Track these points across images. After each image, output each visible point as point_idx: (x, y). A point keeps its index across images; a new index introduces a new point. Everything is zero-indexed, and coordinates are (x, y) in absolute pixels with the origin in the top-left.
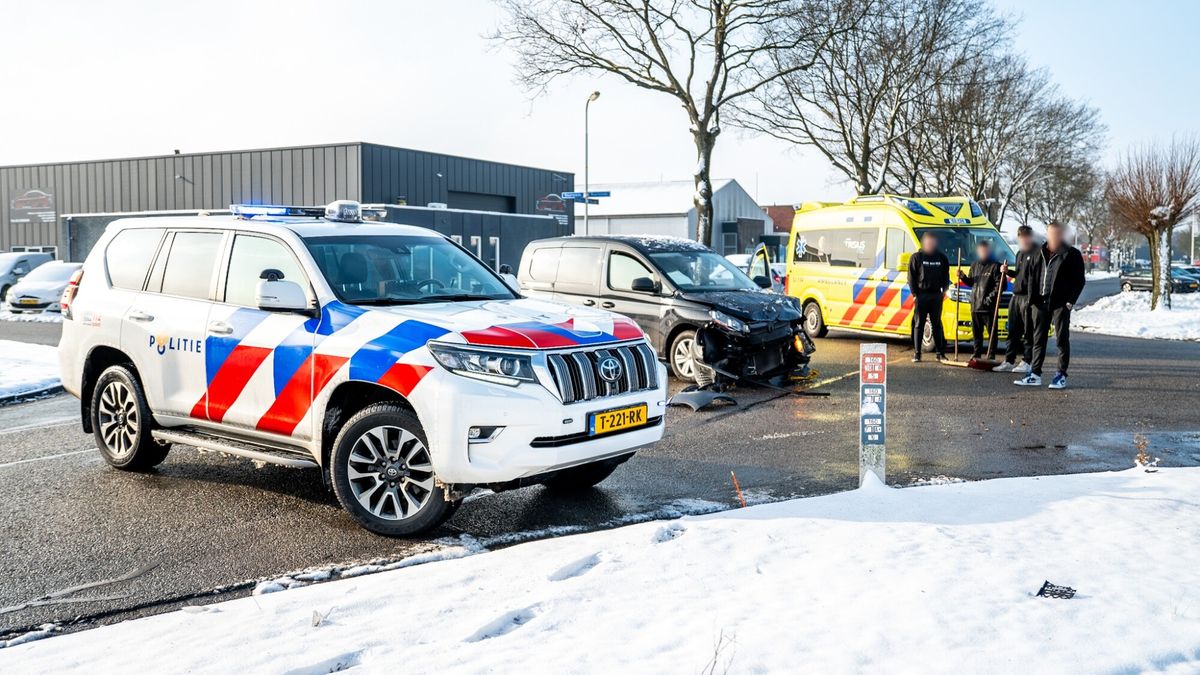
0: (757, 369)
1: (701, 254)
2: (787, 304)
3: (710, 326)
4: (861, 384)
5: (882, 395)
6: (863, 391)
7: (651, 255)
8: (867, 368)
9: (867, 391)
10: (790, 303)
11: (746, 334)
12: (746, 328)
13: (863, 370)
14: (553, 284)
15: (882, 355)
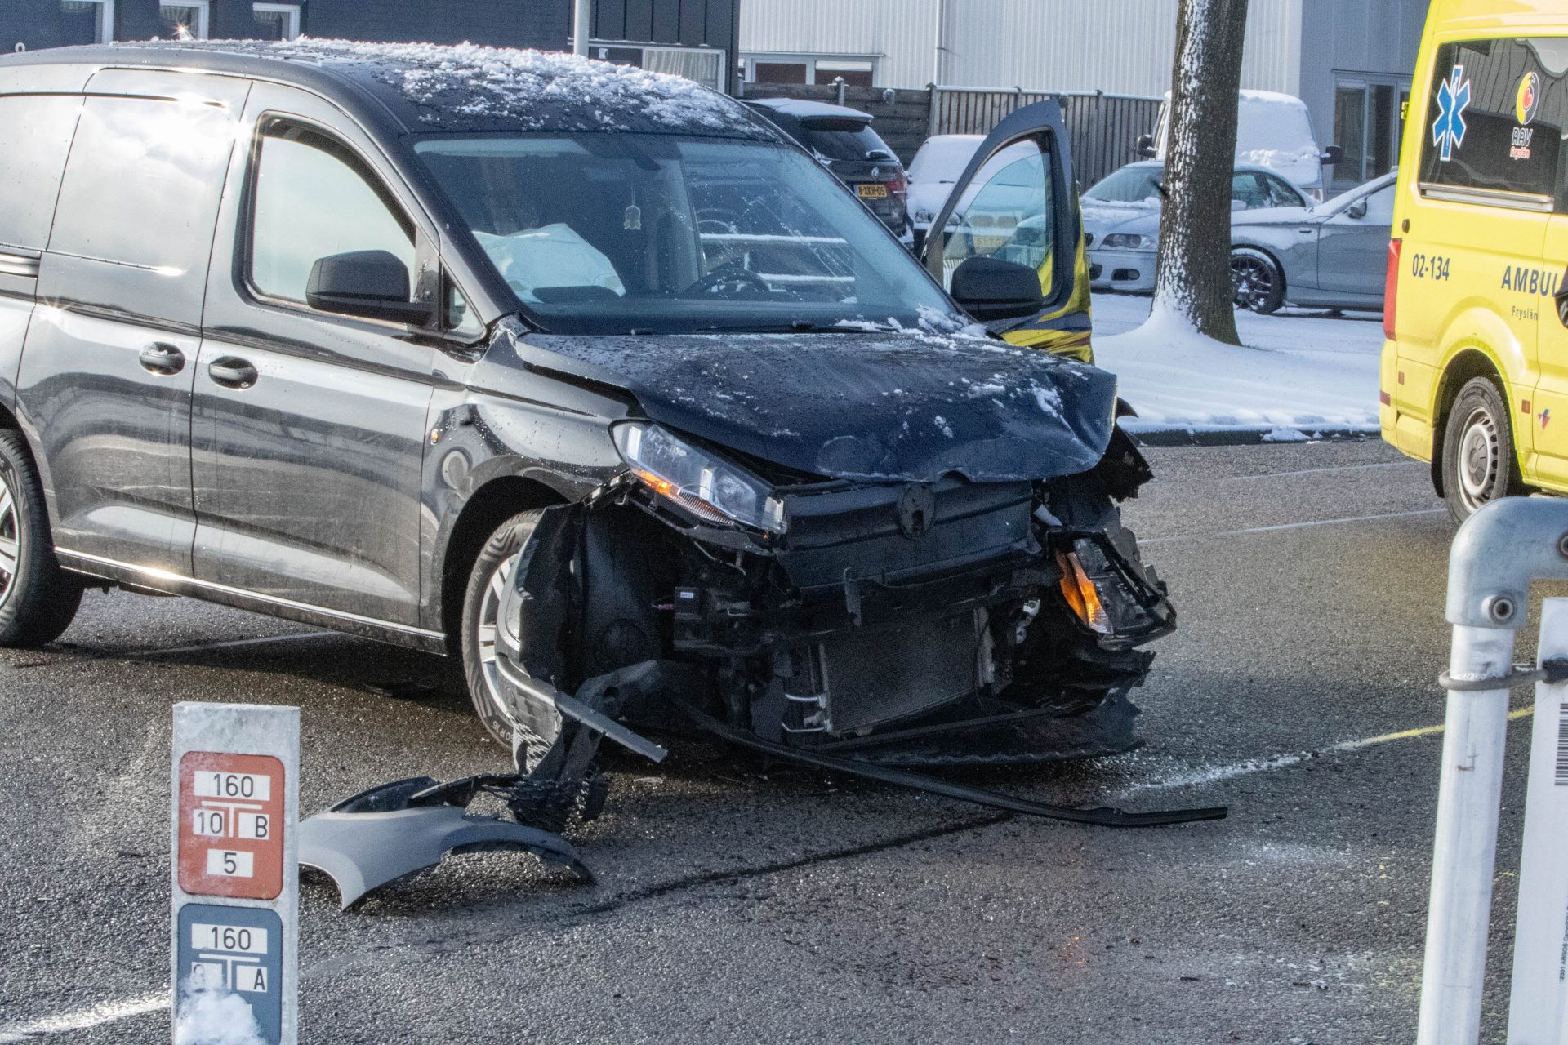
0: (837, 710)
1: (687, 148)
2: (1028, 405)
3: (608, 495)
4: (179, 899)
5: (273, 960)
6: (184, 936)
7: (420, 147)
8: (202, 824)
9: (202, 935)
10: (1047, 397)
11: (776, 540)
12: (776, 512)
13: (184, 831)
14: (35, 263)
15: (269, 764)
